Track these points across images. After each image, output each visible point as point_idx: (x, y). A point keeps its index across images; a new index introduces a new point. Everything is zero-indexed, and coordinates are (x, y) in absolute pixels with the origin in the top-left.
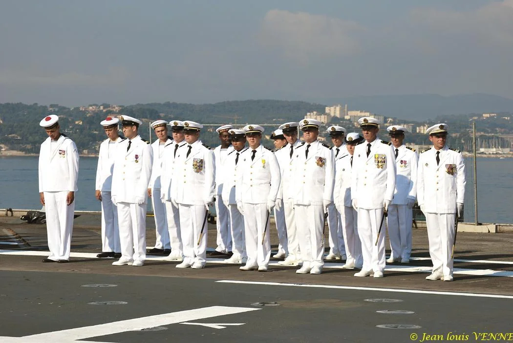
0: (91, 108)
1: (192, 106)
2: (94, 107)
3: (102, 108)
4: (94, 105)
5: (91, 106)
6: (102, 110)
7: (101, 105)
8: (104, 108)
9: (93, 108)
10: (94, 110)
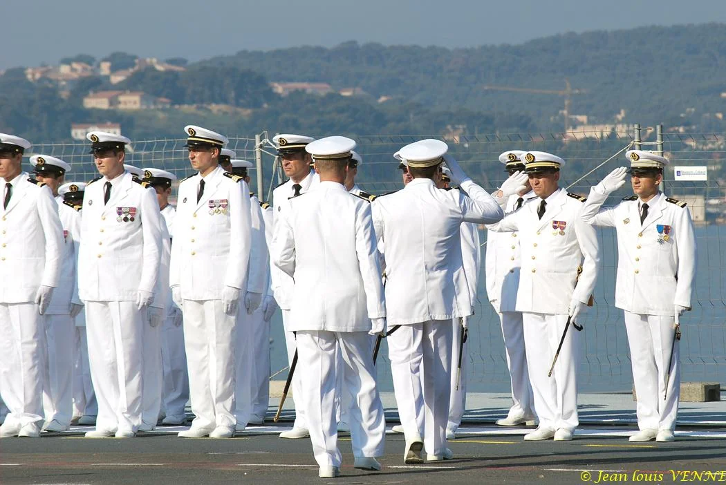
0: (65, 69)
1: (435, 52)
2: (75, 65)
3: (105, 68)
4: (79, 59)
5: (67, 61)
6: (107, 77)
7: (105, 60)
8: (114, 69)
9: (73, 70)
10: (75, 76)
